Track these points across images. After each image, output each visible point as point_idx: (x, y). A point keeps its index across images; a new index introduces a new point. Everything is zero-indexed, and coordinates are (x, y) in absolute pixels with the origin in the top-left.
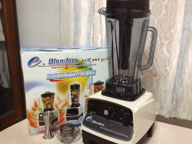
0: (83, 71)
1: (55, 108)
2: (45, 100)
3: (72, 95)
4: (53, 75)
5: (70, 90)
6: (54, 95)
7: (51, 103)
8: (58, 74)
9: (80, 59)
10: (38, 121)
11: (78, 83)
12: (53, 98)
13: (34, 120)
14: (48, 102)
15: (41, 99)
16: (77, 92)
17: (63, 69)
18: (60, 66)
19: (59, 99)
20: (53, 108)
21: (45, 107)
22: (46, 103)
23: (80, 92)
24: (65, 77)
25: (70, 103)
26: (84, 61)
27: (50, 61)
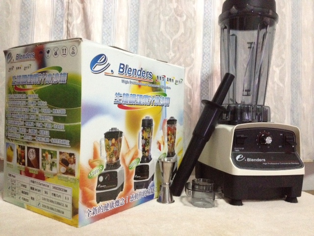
0: (157, 96)
1: (121, 163)
2: (108, 145)
3: (143, 138)
4: (122, 95)
5: (141, 128)
6: (121, 136)
7: (116, 153)
8: (130, 95)
10: (95, 192)
12: (121, 141)
13: (89, 188)
14: (113, 148)
15: (103, 142)
16: (149, 134)
17: (136, 86)
18: (132, 80)
19: (128, 145)
20: (119, 161)
21: (108, 159)
22: (110, 151)
23: (152, 135)
24: (137, 103)
25: (140, 155)
26: (159, 78)
27: (120, 68)
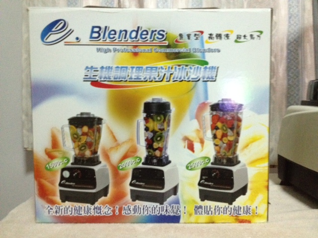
0: (179, 66)
1: (101, 159)
2: (76, 134)
3: (147, 129)
4: (99, 69)
5: (142, 115)
6: (101, 124)
7: (92, 145)
8: (114, 69)
9: (174, 31)
10: (58, 189)
11: (164, 99)
12: (99, 130)
13: (49, 182)
14: (84, 139)
15: (67, 130)
16: (162, 125)
17: (126, 56)
18: (118, 47)
19: (114, 137)
20: (98, 157)
21: (77, 151)
22: (79, 141)
23: (169, 126)
24: (131, 78)
25: (143, 153)
26: (185, 37)
27: (93, 32)
